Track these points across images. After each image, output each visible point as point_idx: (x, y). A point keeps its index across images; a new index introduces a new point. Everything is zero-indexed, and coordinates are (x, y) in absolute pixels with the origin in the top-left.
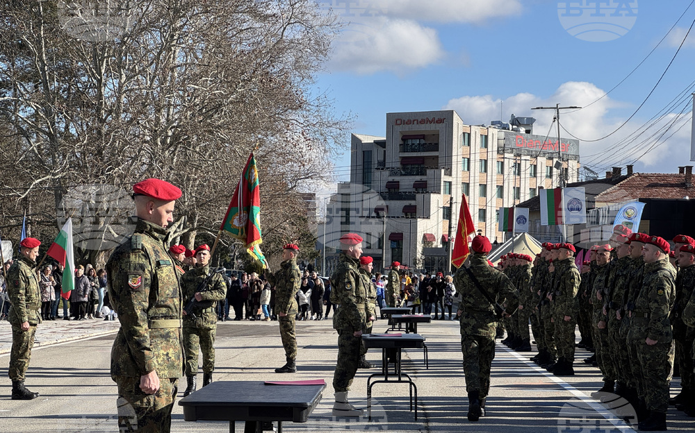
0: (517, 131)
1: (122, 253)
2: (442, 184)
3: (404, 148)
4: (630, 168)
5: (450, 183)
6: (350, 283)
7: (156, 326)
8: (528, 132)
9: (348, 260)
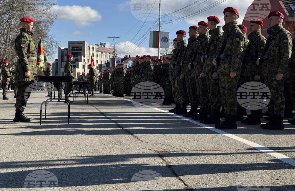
0: (101, 46)
1: (19, 38)
2: (82, 59)
3: (73, 50)
4: (130, 56)
5: (84, 59)
6: (69, 67)
7: (29, 59)
8: (104, 47)
9: (69, 61)
